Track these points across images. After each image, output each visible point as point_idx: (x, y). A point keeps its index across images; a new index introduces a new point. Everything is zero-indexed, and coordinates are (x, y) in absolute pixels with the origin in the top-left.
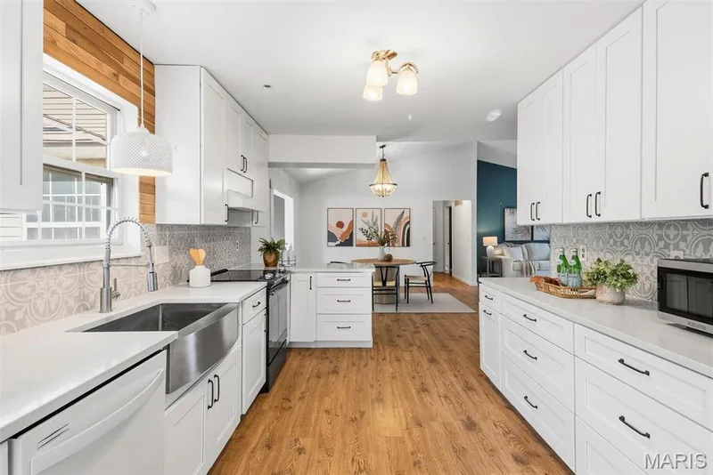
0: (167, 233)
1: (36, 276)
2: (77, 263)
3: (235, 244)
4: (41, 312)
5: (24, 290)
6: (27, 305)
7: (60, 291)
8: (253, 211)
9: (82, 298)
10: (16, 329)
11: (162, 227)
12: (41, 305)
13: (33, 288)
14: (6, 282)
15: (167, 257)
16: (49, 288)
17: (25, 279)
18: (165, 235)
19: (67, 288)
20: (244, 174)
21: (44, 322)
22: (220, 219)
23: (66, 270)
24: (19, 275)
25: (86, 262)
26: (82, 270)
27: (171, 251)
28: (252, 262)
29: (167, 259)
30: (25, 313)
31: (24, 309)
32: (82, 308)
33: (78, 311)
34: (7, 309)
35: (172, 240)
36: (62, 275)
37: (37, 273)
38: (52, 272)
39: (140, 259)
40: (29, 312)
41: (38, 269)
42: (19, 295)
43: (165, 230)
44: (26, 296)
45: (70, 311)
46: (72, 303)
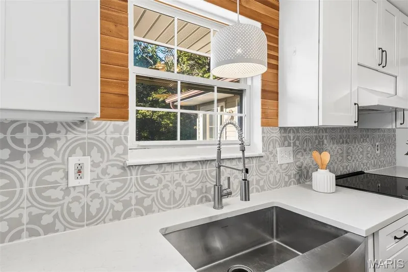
0: (292, 135)
1: (162, 170)
2: (200, 161)
3: (374, 145)
4: (166, 200)
5: (152, 181)
6: (154, 194)
7: (184, 184)
8: (396, 110)
9: (204, 190)
10: (144, 214)
11: (285, 130)
12: (166, 194)
13: (160, 181)
14: (137, 175)
15: (292, 158)
16: (174, 181)
17: (153, 173)
18: (290, 137)
19: (190, 182)
20: (384, 70)
21: (170, 208)
22: (348, 119)
23: (189, 166)
24: (148, 169)
25: (208, 161)
26: (204, 167)
27: (295, 153)
28: (398, 164)
29: (291, 160)
30: (153, 200)
31: (151, 197)
32: (204, 199)
33: (201, 201)
34: (137, 196)
35: (297, 143)
36: (186, 171)
37: (163, 169)
38: (177, 168)
39: (261, 159)
40: (155, 199)
41: (163, 165)
42: (148, 185)
43: (289, 132)
44: (153, 187)
45: (192, 202)
46: (194, 194)
